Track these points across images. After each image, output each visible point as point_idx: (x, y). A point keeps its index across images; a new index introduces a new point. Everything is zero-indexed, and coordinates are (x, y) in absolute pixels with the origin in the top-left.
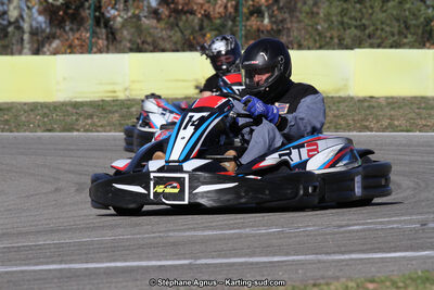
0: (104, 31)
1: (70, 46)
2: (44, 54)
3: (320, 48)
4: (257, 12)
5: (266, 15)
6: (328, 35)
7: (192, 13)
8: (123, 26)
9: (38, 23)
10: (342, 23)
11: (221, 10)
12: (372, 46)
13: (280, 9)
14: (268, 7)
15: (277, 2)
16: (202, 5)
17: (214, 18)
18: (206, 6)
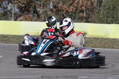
0: (36, 15)
1: (26, 19)
2: (18, 21)
3: (101, 23)
4: (82, 11)
5: (85, 12)
6: (103, 19)
7: (63, 11)
8: (42, 13)
9: (16, 11)
10: (107, 16)
11: (71, 10)
12: (116, 23)
13: (89, 11)
14: (85, 10)
15: (88, 8)
16: (66, 8)
17: (69, 13)
18: (67, 9)
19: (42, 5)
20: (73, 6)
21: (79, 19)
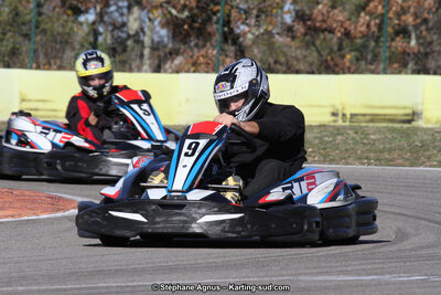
0: (233, 48)
1: (195, 64)
2: (166, 71)
4: (403, 32)
5: (413, 36)
7: (331, 31)
8: (254, 42)
9: (159, 36)
11: (363, 29)
13: (428, 30)
14: (416, 27)
15: (425, 21)
16: (342, 22)
17: (355, 38)
18: (347, 24)
19: (255, 12)
20: (370, 14)
21: (391, 60)
